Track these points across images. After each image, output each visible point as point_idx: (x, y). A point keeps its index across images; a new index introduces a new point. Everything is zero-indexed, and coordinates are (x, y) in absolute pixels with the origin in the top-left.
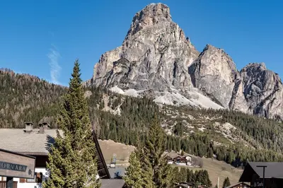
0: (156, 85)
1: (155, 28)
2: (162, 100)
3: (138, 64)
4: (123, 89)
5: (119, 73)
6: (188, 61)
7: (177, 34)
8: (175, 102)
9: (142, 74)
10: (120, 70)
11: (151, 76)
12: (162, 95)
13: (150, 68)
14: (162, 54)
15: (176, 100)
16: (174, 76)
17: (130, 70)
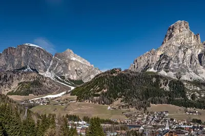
0: (182, 69)
1: (180, 35)
2: (185, 77)
3: (173, 59)
4: (166, 72)
5: (164, 63)
6: (198, 51)
7: (193, 37)
8: (191, 78)
9: (175, 64)
10: (164, 61)
11: (179, 65)
12: (185, 74)
13: (179, 61)
14: (185, 53)
15: (191, 77)
16: (191, 63)
17: (169, 62)
